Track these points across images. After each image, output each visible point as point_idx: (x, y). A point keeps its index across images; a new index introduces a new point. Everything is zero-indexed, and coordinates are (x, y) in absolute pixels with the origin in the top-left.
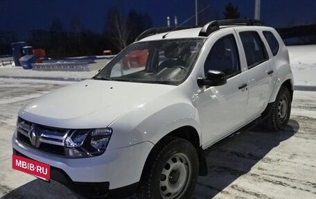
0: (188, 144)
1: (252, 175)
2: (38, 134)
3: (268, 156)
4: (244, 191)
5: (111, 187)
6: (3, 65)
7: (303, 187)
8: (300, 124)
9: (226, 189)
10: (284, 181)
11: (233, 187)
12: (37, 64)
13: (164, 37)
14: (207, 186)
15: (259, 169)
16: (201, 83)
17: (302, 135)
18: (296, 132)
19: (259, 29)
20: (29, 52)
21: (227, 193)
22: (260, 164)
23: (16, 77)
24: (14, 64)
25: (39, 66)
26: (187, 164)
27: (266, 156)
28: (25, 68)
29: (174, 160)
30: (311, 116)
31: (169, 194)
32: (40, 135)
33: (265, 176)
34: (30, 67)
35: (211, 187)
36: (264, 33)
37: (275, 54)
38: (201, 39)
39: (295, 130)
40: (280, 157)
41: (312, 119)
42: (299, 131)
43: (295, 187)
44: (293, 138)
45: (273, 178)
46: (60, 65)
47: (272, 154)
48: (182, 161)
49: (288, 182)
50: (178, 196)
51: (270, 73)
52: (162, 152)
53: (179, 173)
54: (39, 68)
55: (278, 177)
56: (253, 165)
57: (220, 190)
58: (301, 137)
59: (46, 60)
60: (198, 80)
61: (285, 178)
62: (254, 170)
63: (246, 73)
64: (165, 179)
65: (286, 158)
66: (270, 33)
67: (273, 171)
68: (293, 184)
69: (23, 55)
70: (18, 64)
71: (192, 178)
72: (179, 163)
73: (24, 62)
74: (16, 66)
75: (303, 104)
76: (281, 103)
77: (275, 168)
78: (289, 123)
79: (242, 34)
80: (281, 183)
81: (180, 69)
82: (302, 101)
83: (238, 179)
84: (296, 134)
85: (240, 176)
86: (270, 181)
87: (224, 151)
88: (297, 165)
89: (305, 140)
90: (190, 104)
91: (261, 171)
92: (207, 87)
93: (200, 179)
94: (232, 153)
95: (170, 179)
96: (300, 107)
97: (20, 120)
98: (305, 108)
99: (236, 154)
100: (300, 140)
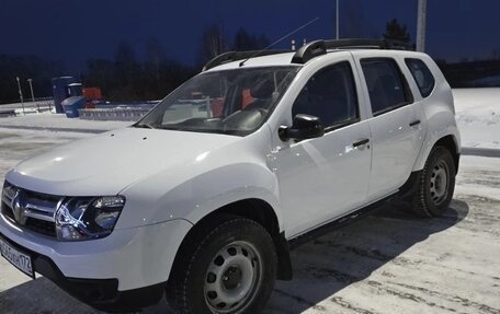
0: (257, 228)
1: (370, 283)
2: (23, 204)
3: (405, 255)
4: (349, 307)
5: (121, 288)
6: (40, 111)
7: (446, 304)
8: (471, 208)
9: (321, 304)
10: (418, 293)
11: (334, 300)
12: (87, 110)
13: (241, 64)
14: (294, 297)
15: (384, 274)
16: (284, 135)
17: (468, 225)
18: (461, 220)
19: (399, 55)
20: (77, 91)
21: (323, 308)
22: (389, 266)
23: (52, 129)
24: (54, 110)
25: (89, 114)
26: (255, 259)
27: (402, 255)
28: (69, 116)
29: (232, 252)
30: (490, 196)
31: (222, 305)
32: (25, 205)
33: (390, 285)
34: (76, 115)
35: (299, 299)
36: (408, 61)
37: (425, 95)
38: (293, 67)
39: (460, 217)
40: (423, 258)
41: (493, 201)
42: (466, 218)
43: (433, 305)
44: (453, 229)
45: (402, 289)
46: (120, 112)
47: (412, 253)
48: (245, 253)
49: (424, 296)
50: (238, 309)
51: (415, 123)
52: (208, 237)
53: (241, 273)
54: (88, 116)
55: (411, 287)
56: (377, 268)
57: (312, 304)
58: (466, 228)
59: (102, 104)
60: (280, 130)
61: (422, 289)
62: (375, 276)
63: (368, 123)
64: (214, 281)
65: (433, 259)
66: (419, 62)
67: (404, 278)
68: (431, 299)
69: (68, 96)
70: (60, 110)
71: (264, 281)
72: (239, 256)
73: (68, 107)
74: (58, 112)
75: (485, 178)
76: (437, 172)
77: (410, 274)
78: (452, 206)
79: (365, 62)
80: (412, 297)
81: (259, 114)
82: (485, 172)
83: (347, 288)
84: (460, 224)
85: (351, 283)
86: (395, 294)
87: (337, 246)
88: (445, 271)
89: (471, 233)
90: (264, 165)
91: (386, 278)
92: (296, 142)
93: (279, 284)
94: (348, 248)
95: (224, 281)
96: (478, 182)
97: (7, 184)
98: (487, 183)
99: (354, 250)
100: (463, 231)
